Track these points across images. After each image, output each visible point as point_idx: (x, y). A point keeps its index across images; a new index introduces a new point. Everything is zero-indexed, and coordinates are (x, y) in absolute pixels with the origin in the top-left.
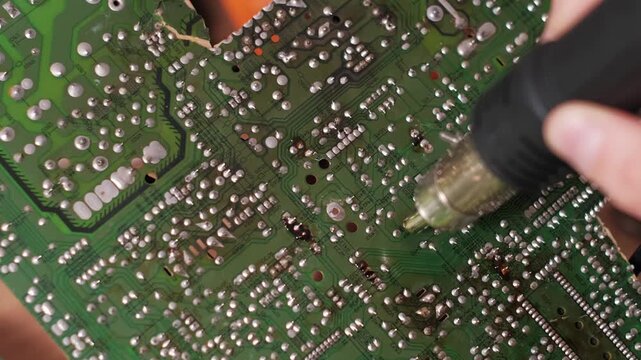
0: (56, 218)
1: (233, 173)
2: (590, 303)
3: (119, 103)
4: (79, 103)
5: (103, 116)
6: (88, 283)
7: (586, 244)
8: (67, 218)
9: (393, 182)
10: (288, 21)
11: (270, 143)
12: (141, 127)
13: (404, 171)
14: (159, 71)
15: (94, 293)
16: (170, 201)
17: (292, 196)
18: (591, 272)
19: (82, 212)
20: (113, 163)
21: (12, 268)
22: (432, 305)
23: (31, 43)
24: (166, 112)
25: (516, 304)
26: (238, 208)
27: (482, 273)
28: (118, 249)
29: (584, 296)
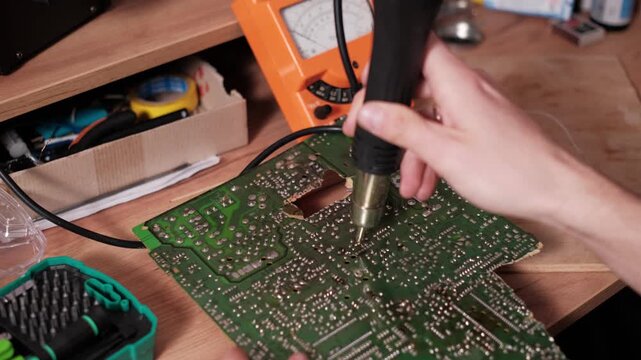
0: (223, 279)
1: (309, 261)
2: (490, 305)
3: (258, 238)
4: (241, 239)
5: (250, 243)
6: (234, 301)
7: (487, 282)
8: (228, 278)
9: (388, 262)
10: (341, 209)
11: (329, 250)
12: (268, 247)
13: (394, 258)
14: (278, 228)
15: (238, 305)
16: (277, 271)
17: (337, 268)
18: (490, 292)
19: (236, 276)
20: (253, 259)
21: (200, 296)
22: (405, 308)
23: (222, 220)
24: (280, 241)
25: (449, 306)
26: (310, 274)
27: (431, 294)
28: (251, 289)
29: (487, 301)
